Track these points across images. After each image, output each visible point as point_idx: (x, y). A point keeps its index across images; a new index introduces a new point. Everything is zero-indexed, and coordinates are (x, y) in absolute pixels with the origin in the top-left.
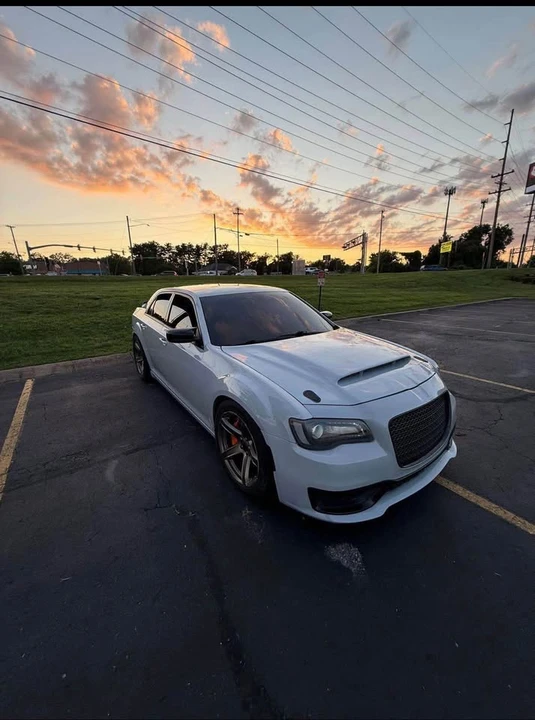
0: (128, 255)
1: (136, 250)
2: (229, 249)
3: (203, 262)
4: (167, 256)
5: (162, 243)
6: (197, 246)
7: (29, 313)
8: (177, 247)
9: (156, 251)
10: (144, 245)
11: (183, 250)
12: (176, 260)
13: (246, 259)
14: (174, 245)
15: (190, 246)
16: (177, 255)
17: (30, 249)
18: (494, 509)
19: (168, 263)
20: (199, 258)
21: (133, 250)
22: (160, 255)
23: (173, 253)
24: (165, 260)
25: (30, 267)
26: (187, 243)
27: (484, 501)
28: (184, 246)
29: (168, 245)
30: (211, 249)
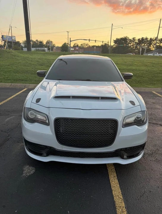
0: (113, 44)
1: (117, 41)
3: (152, 48)
4: (132, 44)
5: (131, 38)
6: (151, 39)
7: (42, 65)
8: (139, 40)
9: (127, 42)
10: (121, 39)
11: (142, 41)
12: (136, 47)
14: (137, 38)
15: (147, 39)
16: (137, 44)
17: (71, 41)
18: (118, 198)
19: (131, 49)
20: (150, 46)
21: (116, 42)
22: (128, 44)
23: (136, 43)
24: (131, 47)
25: (72, 49)
26: (145, 37)
27: (119, 192)
28: (143, 39)
29: (134, 39)
30: (159, 41)
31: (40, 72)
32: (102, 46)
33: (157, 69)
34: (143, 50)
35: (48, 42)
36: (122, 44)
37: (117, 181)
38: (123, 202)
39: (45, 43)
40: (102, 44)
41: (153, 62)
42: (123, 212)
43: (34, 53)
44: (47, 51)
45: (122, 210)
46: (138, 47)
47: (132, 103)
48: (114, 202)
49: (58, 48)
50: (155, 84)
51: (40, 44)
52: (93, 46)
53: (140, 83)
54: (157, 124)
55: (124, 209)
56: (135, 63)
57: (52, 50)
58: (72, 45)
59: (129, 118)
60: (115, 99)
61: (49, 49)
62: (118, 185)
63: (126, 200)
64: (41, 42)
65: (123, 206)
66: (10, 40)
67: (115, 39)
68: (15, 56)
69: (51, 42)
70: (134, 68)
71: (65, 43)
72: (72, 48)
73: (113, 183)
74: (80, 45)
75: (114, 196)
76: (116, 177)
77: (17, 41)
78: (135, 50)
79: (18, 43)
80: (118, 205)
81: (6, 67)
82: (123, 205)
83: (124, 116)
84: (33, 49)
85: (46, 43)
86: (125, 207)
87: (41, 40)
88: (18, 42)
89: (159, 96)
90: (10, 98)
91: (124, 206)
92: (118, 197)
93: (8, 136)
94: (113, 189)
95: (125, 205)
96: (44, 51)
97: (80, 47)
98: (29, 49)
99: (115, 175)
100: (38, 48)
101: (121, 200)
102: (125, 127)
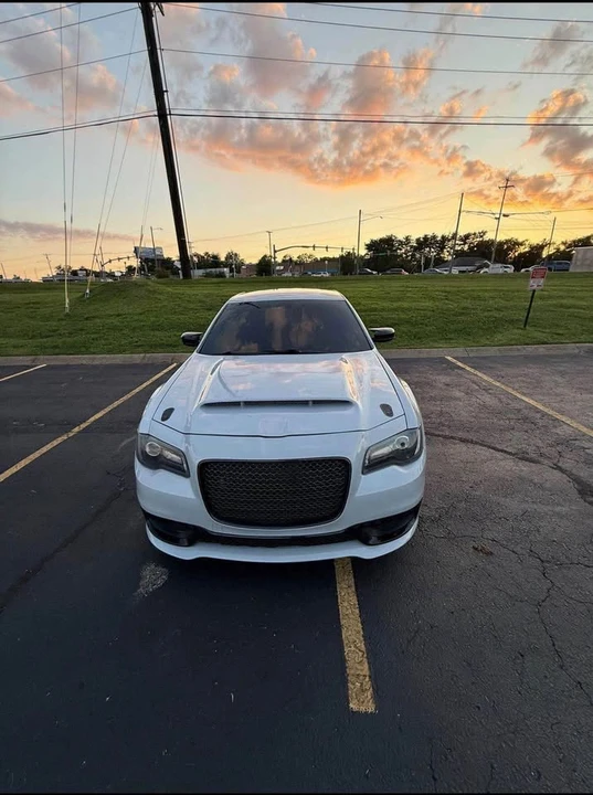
0: (363, 252)
1: (372, 246)
2: (486, 238)
3: (447, 256)
4: (404, 251)
5: (401, 237)
6: (443, 237)
8: (418, 240)
9: (393, 246)
10: (381, 240)
11: (425, 242)
13: (510, 249)
14: (414, 238)
15: (434, 237)
16: (416, 249)
17: (275, 251)
18: (353, 648)
19: (403, 260)
20: (442, 251)
21: (369, 247)
22: (396, 251)
23: (411, 247)
24: (401, 255)
25: (278, 268)
26: (430, 234)
27: (358, 632)
28: (426, 238)
29: (407, 238)
30: (461, 240)
31: (188, 336)
32: (342, 257)
33: (456, 305)
34: (428, 260)
35: (229, 257)
36: (384, 250)
37: (354, 600)
38: (365, 660)
39: (223, 259)
40: (341, 253)
41: (448, 289)
42: (363, 691)
43: (198, 282)
44: (227, 275)
45: (362, 684)
46: (418, 256)
47: (387, 410)
48: (344, 661)
49: (250, 266)
50: (451, 339)
51: (214, 262)
52: (324, 260)
53: (419, 338)
54: (452, 437)
55: (368, 684)
56: (409, 295)
57: (239, 272)
58: (279, 260)
59: (377, 449)
60: (346, 403)
61: (231, 271)
62: (357, 611)
63: (372, 654)
64: (215, 257)
65: (364, 673)
66: (151, 257)
67: (368, 242)
68: (155, 292)
69: (236, 255)
70: (405, 305)
71: (265, 256)
72: (279, 265)
73: (346, 604)
74: (295, 259)
75: (345, 642)
76: (353, 589)
77: (165, 256)
78: (410, 261)
79: (167, 263)
80: (352, 672)
81: (136, 318)
82: (365, 669)
83: (366, 447)
84: (197, 273)
85: (226, 259)
86: (370, 677)
87: (215, 253)
88: (169, 259)
89: (459, 367)
90: (137, 390)
91: (368, 674)
92: (355, 646)
93: (120, 486)
94: (343, 622)
95: (370, 668)
96: (222, 275)
97: (296, 263)
98: (187, 275)
99: (352, 582)
100: (209, 270)
101: (361, 654)
102: (368, 473)
